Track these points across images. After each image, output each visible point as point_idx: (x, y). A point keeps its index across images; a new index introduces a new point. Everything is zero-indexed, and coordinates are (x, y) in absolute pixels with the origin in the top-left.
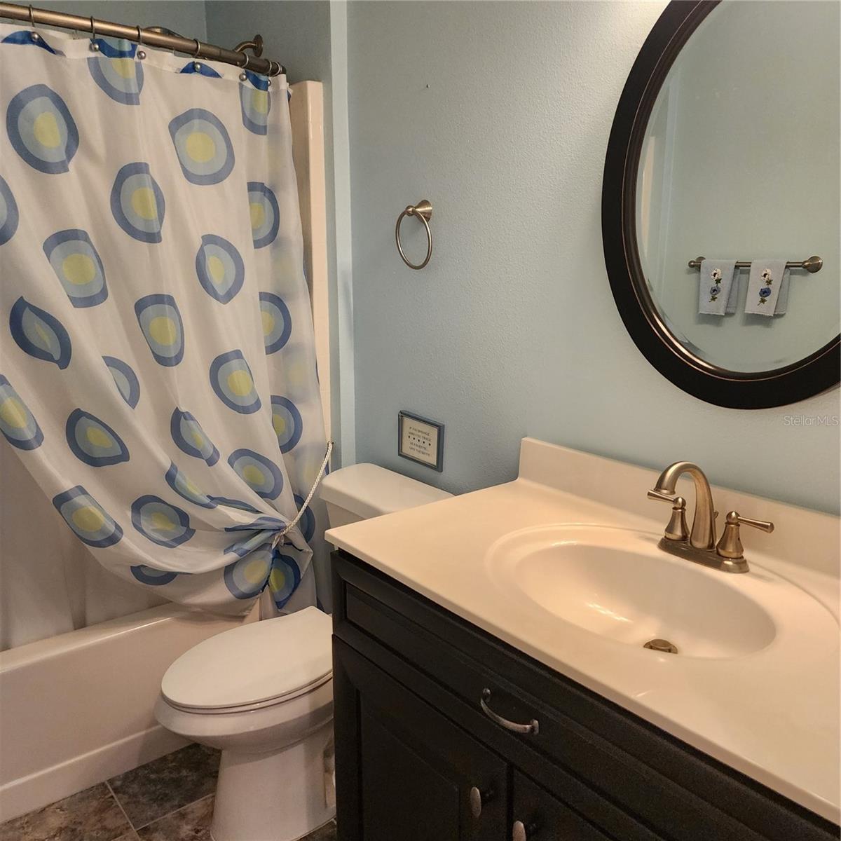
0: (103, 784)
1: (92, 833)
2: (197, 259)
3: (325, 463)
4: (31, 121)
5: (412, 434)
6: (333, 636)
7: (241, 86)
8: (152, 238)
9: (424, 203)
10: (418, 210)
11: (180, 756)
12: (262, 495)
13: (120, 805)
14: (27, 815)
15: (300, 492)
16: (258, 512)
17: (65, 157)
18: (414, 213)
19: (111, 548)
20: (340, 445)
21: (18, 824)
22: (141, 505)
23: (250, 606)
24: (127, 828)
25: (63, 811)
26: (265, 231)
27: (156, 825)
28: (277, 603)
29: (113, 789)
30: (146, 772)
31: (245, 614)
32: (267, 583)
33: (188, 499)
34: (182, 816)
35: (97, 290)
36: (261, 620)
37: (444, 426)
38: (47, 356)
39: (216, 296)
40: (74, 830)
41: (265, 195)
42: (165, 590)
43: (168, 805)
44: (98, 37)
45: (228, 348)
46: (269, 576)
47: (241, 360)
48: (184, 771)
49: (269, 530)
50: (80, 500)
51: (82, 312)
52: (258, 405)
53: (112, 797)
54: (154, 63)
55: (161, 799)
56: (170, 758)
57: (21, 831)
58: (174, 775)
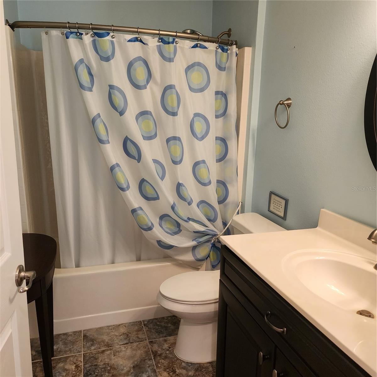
0: (141, 321)
1: (133, 338)
2: (191, 123)
3: (237, 210)
4: (135, 70)
5: (275, 202)
6: (220, 280)
7: (216, 51)
8: (174, 114)
9: (289, 99)
10: (285, 102)
11: (169, 318)
12: (209, 220)
13: (145, 331)
14: (114, 325)
15: (226, 221)
16: (207, 227)
17: (146, 83)
18: (283, 104)
19: (149, 232)
20: (245, 203)
21: (110, 328)
22: (163, 217)
23: (201, 265)
24: (146, 340)
25: (126, 327)
26: (221, 111)
27: (155, 341)
28: (212, 265)
29: (144, 324)
30: (156, 321)
31: (199, 267)
32: (209, 256)
33: (179, 217)
34: (165, 341)
35: (153, 134)
36: (206, 270)
37: (288, 200)
38: (134, 158)
39: (197, 138)
40: (128, 335)
41: (223, 96)
42: (169, 252)
43: (161, 335)
44: (161, 36)
45: (200, 159)
46: (209, 254)
47: (205, 164)
48: (170, 324)
49: (211, 235)
50: (140, 212)
51: (147, 142)
52: (210, 183)
53: (143, 327)
54: (181, 46)
55: (159, 332)
56: (166, 318)
57: (111, 331)
58: (166, 325)
